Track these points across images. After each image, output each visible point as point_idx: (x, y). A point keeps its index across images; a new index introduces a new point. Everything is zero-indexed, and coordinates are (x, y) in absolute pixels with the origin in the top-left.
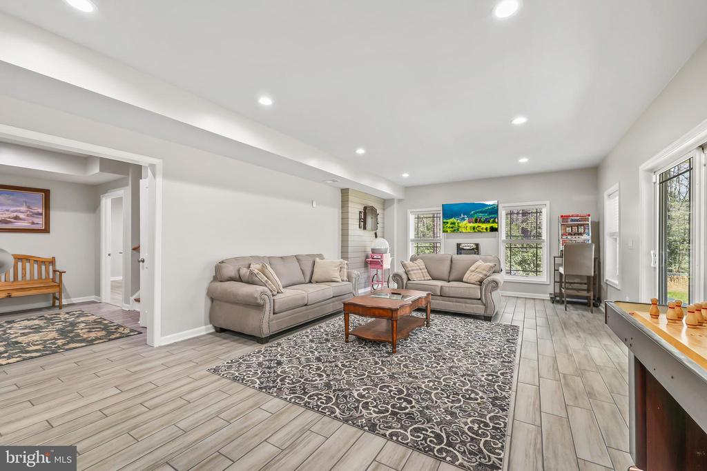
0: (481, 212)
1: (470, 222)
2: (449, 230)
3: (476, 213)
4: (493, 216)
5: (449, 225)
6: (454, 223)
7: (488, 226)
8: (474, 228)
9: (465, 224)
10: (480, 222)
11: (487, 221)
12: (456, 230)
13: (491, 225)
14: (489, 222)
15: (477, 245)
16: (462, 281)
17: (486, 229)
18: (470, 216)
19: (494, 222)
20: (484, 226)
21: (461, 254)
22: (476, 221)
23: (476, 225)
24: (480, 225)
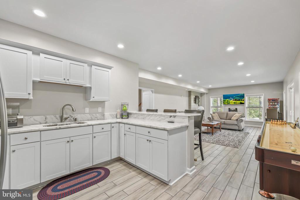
0: (237, 97)
1: (233, 100)
2: (226, 103)
3: (235, 97)
4: (241, 98)
5: (226, 101)
6: (228, 101)
7: (240, 102)
8: (235, 103)
9: (232, 101)
10: (237, 100)
11: (239, 100)
12: (229, 104)
13: (241, 101)
14: (240, 100)
15: (236, 109)
16: (231, 120)
17: (239, 103)
18: (233, 98)
19: (242, 100)
20: (238, 102)
21: (230, 111)
22: (235, 100)
23: (235, 102)
24: (237, 101)
